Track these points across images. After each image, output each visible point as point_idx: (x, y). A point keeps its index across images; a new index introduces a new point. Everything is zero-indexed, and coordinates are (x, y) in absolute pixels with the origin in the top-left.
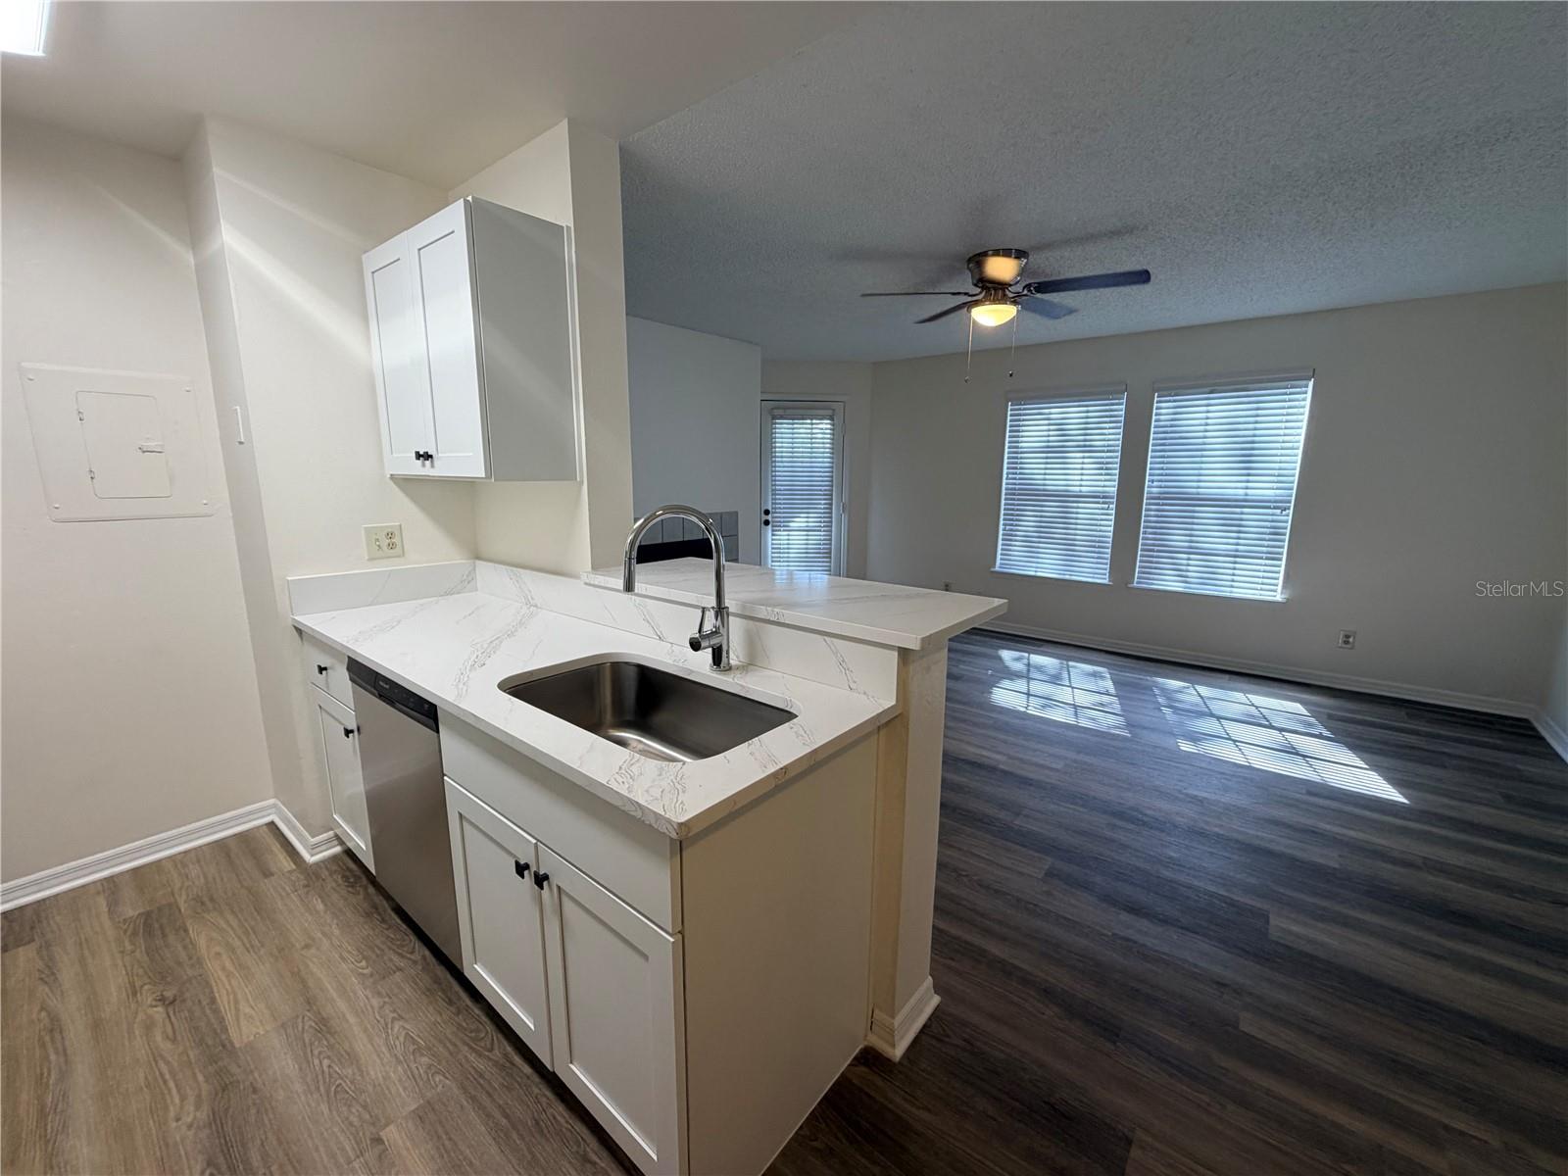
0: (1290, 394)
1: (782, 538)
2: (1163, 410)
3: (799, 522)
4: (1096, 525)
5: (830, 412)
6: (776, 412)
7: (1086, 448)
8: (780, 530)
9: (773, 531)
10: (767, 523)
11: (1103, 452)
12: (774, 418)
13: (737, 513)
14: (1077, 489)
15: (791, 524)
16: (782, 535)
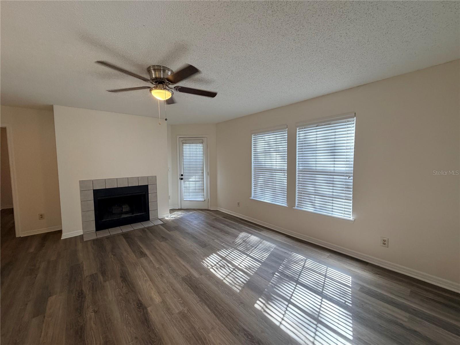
0: (348, 125)
1: (187, 184)
2: (300, 134)
3: (193, 179)
4: (282, 182)
5: (201, 141)
6: (183, 141)
7: (277, 151)
8: (186, 182)
9: (184, 182)
10: (182, 179)
11: (282, 152)
12: (183, 143)
13: (156, 176)
14: (275, 167)
15: (190, 179)
16: (187, 183)
